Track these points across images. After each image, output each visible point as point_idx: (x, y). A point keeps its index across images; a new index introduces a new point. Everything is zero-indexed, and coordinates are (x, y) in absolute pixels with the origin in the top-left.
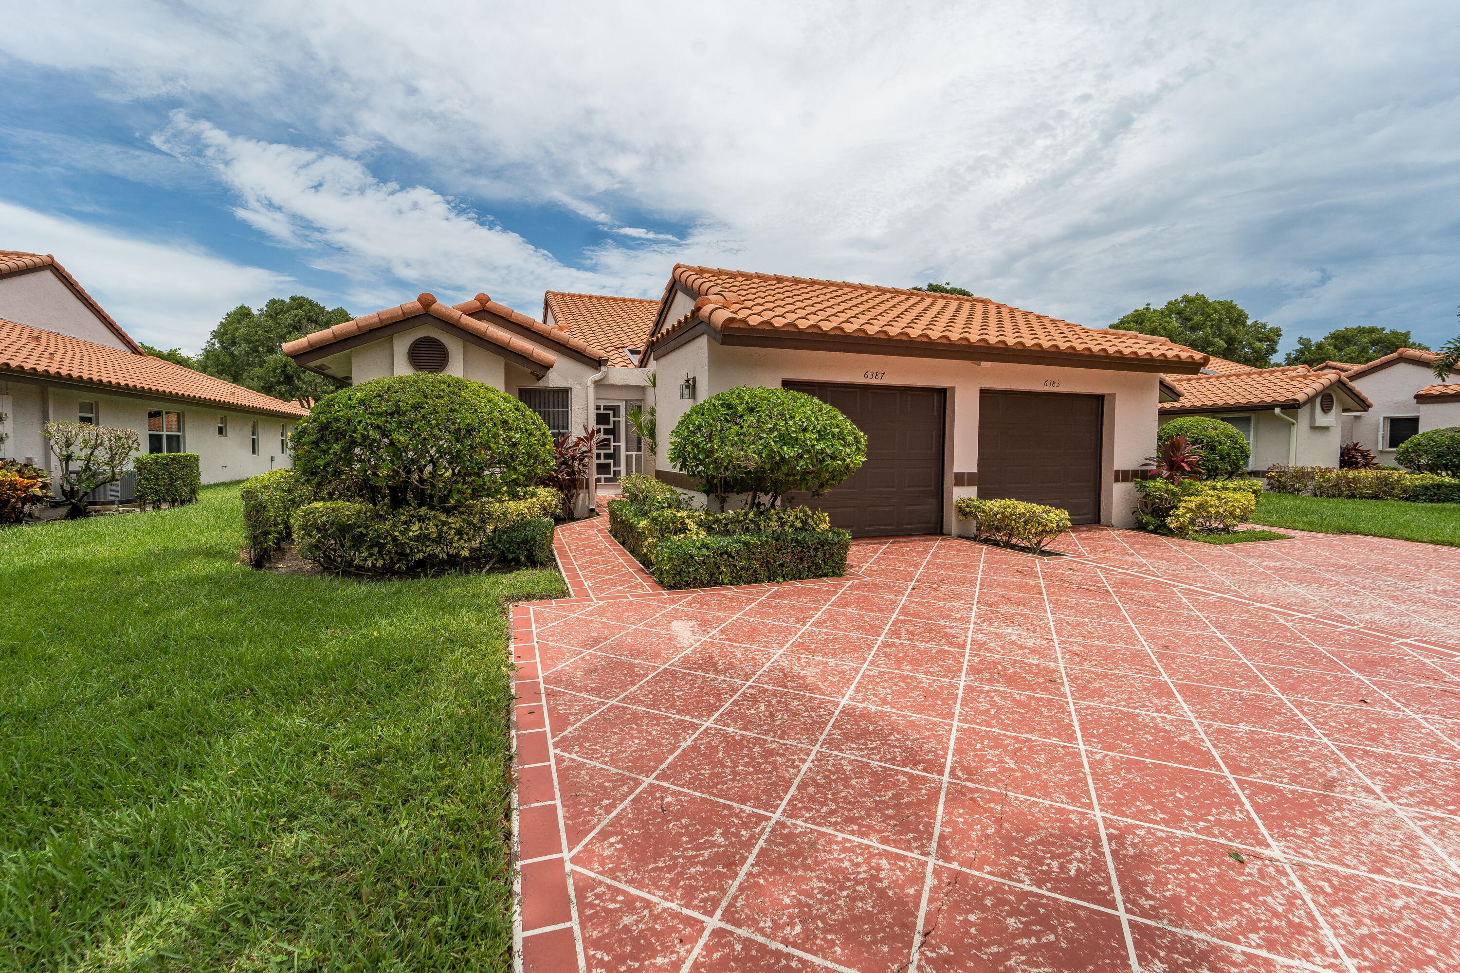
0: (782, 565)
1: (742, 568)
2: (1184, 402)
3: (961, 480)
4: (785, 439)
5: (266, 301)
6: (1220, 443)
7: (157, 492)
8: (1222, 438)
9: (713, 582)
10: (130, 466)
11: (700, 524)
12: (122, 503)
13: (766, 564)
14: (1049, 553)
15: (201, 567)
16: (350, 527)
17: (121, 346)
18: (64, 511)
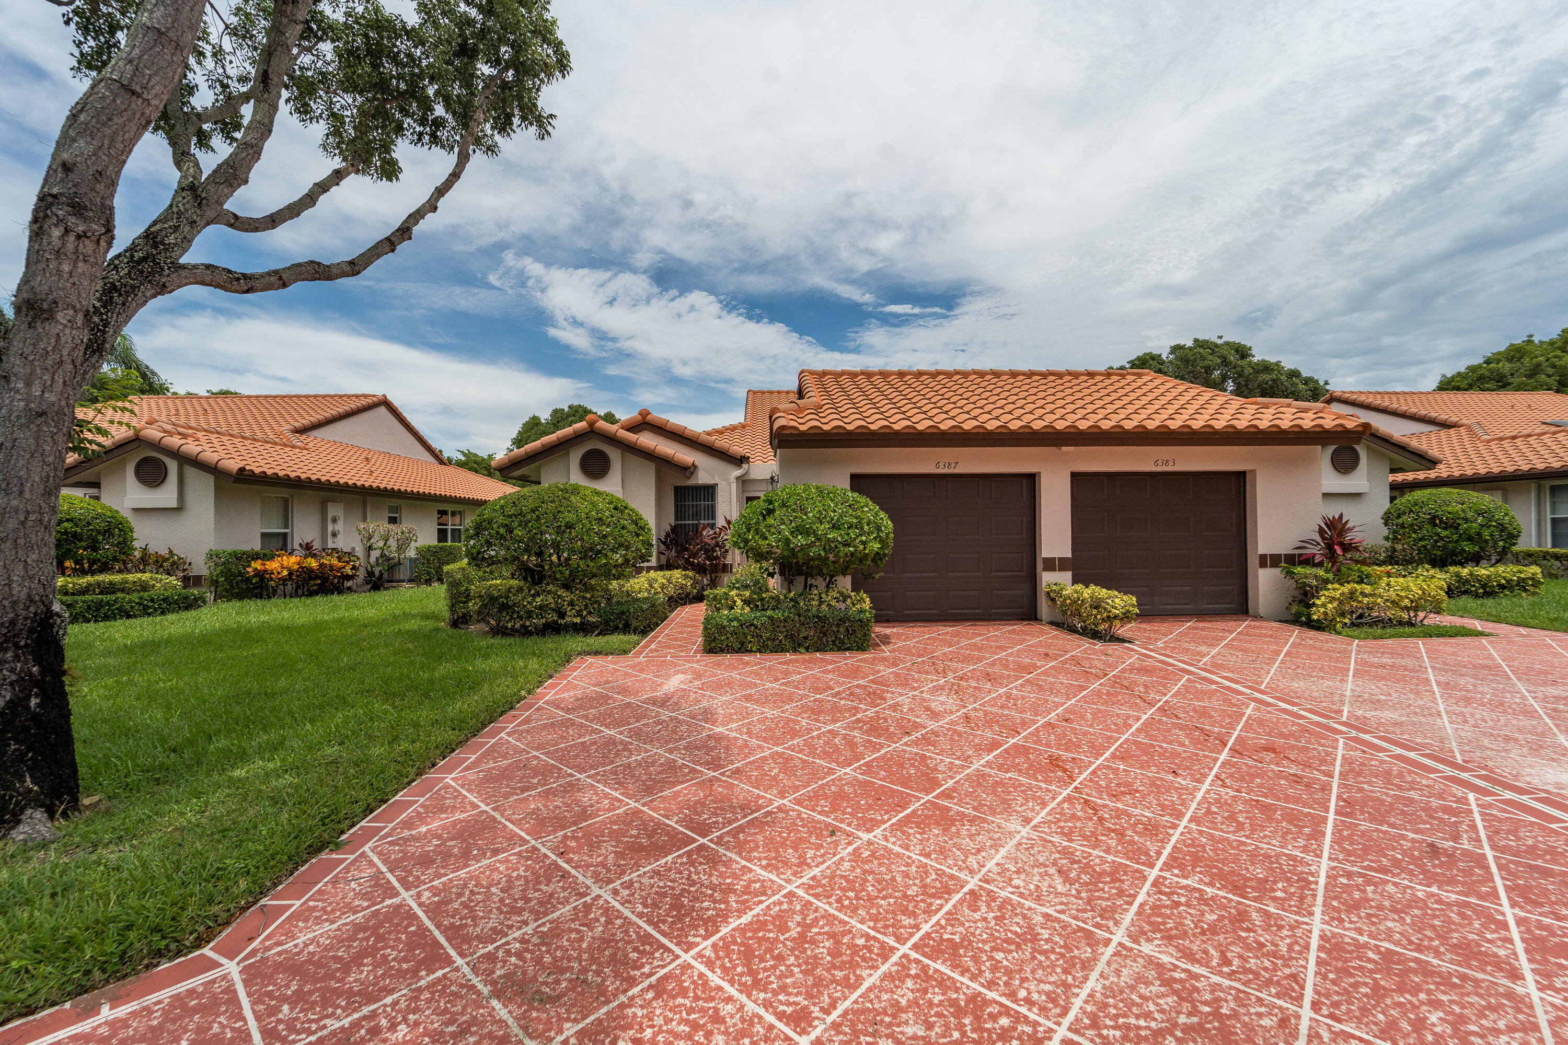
0: (805, 638)
1: (768, 639)
2: (1442, 471)
3: (1050, 565)
4: (801, 530)
5: (550, 412)
6: (1466, 520)
7: (429, 573)
8: (1470, 514)
9: (742, 649)
10: (412, 553)
11: (746, 602)
12: (410, 581)
13: (791, 637)
14: (1123, 641)
15: (413, 625)
16: (497, 599)
17: (431, 459)
18: (369, 587)
